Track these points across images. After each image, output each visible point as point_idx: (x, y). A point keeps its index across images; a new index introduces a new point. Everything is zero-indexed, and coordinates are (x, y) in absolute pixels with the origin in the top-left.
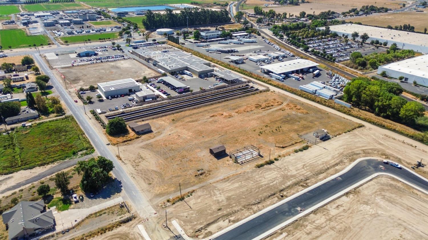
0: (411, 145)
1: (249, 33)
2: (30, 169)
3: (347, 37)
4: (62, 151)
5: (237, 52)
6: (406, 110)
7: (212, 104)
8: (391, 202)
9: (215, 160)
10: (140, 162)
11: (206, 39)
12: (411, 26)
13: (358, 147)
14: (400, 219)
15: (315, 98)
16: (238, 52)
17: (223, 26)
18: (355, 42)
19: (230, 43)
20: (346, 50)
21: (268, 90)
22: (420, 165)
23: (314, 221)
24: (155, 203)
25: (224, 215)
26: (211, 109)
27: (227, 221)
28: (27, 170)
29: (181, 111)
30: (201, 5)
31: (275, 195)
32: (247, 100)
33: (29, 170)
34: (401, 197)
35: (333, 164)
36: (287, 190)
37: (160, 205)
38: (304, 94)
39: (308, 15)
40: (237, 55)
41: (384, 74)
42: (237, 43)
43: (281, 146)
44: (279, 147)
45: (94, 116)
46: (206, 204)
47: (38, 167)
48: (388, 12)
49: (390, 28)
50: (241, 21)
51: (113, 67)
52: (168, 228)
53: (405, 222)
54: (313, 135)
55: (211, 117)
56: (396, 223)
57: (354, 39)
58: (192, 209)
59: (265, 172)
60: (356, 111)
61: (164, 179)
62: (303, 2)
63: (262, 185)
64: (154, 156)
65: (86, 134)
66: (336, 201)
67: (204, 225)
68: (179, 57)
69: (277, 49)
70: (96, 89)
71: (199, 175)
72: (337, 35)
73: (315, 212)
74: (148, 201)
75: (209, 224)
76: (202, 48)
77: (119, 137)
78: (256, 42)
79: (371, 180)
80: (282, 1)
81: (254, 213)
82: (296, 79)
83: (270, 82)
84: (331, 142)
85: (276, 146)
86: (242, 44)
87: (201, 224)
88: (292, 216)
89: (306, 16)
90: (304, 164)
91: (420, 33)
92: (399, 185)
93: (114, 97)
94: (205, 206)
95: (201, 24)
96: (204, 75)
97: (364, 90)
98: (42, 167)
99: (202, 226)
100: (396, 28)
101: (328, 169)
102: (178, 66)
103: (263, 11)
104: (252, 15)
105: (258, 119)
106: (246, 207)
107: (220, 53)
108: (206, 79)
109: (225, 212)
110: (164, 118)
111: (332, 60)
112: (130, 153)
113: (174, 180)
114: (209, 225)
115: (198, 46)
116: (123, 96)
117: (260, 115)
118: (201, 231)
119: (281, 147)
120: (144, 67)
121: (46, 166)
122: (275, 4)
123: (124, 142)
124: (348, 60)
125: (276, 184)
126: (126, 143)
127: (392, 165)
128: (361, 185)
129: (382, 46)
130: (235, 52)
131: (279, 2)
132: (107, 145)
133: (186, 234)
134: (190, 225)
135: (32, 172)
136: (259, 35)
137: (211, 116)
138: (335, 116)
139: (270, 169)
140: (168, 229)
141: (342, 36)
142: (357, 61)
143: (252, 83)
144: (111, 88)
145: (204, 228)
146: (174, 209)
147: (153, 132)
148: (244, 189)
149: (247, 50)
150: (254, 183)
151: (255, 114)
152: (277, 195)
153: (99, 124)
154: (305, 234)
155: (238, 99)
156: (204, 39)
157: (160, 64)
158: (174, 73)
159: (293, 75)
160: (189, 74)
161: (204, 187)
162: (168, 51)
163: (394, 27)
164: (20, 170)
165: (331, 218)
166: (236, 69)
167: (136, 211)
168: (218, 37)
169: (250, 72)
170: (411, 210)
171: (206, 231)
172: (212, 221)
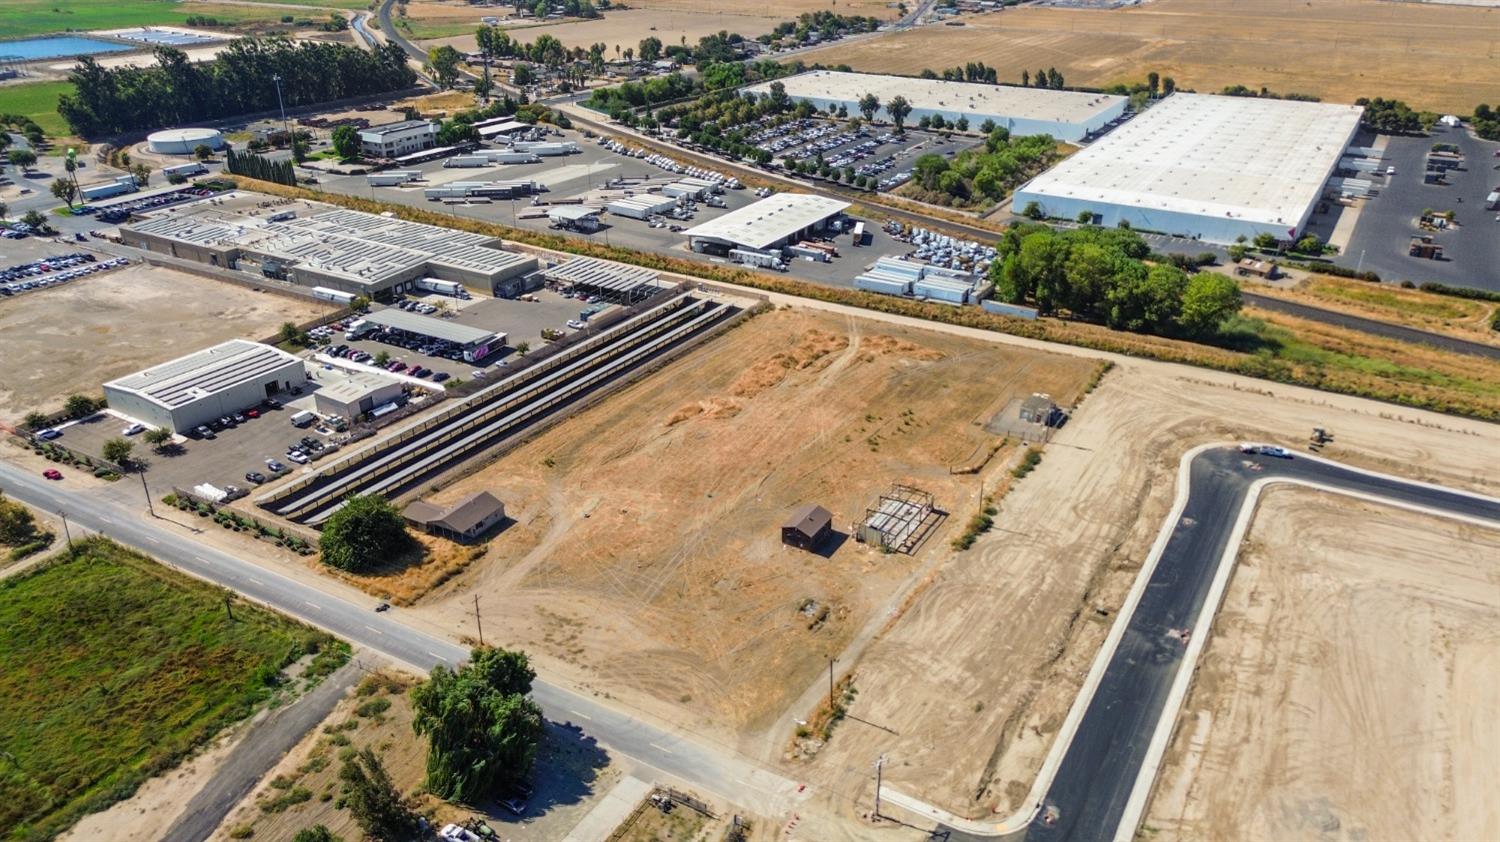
0: (1259, 392)
1: (530, 122)
2: (122, 798)
3: (843, 113)
4: (201, 685)
5: (544, 190)
6: (1200, 300)
7: (632, 382)
8: (1348, 548)
9: (818, 559)
10: (573, 637)
11: (391, 157)
12: (985, 67)
13: (1154, 426)
14: (1402, 586)
15: (919, 308)
16: (547, 191)
17: (409, 104)
18: (873, 125)
19: (490, 161)
20: (873, 153)
21: (770, 307)
22: (1323, 438)
23: (1239, 655)
24: (765, 755)
25: (1007, 717)
26: (646, 398)
27: (1028, 733)
28: (112, 809)
29: (548, 428)
30: (233, 29)
31: (1082, 616)
32: (731, 346)
33: (120, 804)
34: (1355, 529)
35: (1140, 485)
36: (1096, 590)
37: (789, 756)
38: (881, 302)
39: (669, 48)
40: (555, 200)
41: (1034, 212)
42: (514, 160)
43: (967, 468)
44: (962, 473)
45: (203, 515)
46: (925, 704)
47: (153, 782)
48: (880, 29)
49: (929, 75)
50: (458, 83)
51: (81, 306)
52: (887, 818)
53: (1418, 588)
54: (1021, 417)
55: (671, 425)
56: (1404, 599)
57: (870, 118)
58: (898, 734)
59: (996, 557)
60: (1054, 325)
61: (717, 668)
62: (606, 6)
63: (1022, 598)
64: (605, 601)
65: (238, 592)
66: (1235, 582)
67: (982, 771)
68: (359, 233)
69: (671, 170)
70: (98, 409)
71: (817, 623)
72: (814, 110)
73: (1216, 628)
74: (734, 758)
75: (991, 760)
76: (397, 188)
77: (403, 572)
78: (579, 152)
79: (1257, 506)
80: (541, 5)
81: (1080, 685)
82: (817, 257)
83: (746, 280)
84: (1081, 425)
85: (952, 473)
86: (536, 162)
87: (970, 768)
88: (1176, 660)
89: (662, 52)
90: (1069, 505)
91: (1015, 86)
92: (1323, 500)
93: (221, 427)
94: (927, 711)
95: (310, 102)
96: (514, 285)
97: (1067, 259)
98: (172, 775)
99: (978, 776)
100: (948, 76)
101: (1138, 503)
102: (391, 264)
103: (511, 44)
104: (475, 56)
105: (824, 401)
106: (1042, 674)
107: (488, 202)
108: (530, 300)
109: (1000, 710)
110: (504, 463)
111: (867, 188)
112: (505, 616)
113: (753, 663)
114: (993, 763)
115: (379, 185)
116: (257, 416)
117: (818, 388)
118: (990, 792)
119: (968, 472)
120: (228, 288)
121: (185, 764)
122: (517, 16)
123: (442, 581)
124: (904, 182)
125: (1056, 582)
126: (451, 584)
127: (1266, 454)
128: (1250, 525)
129: (956, 131)
130: (536, 192)
131: (532, 8)
132: (378, 610)
133: (955, 814)
134: (944, 784)
135: (148, 808)
136: (568, 126)
137: (670, 421)
138: (1020, 350)
139: (1000, 545)
140: (888, 823)
141: (828, 110)
142: (944, 182)
143: (697, 290)
144: (189, 391)
145: (987, 778)
146: (845, 755)
147: (514, 522)
148: (987, 626)
149: (571, 181)
150: (997, 597)
151: (801, 387)
152: (1086, 611)
153: (258, 541)
154: (1251, 696)
155: (700, 351)
156: (379, 155)
157: (304, 266)
158: (386, 295)
159: (801, 246)
160: (452, 289)
161: (869, 656)
162: (292, 213)
163: (941, 75)
164: (79, 819)
165: (1267, 632)
166: (598, 251)
167: (730, 806)
168: (427, 146)
169: (656, 255)
170: (1404, 557)
171: (1003, 785)
172: (990, 748)
